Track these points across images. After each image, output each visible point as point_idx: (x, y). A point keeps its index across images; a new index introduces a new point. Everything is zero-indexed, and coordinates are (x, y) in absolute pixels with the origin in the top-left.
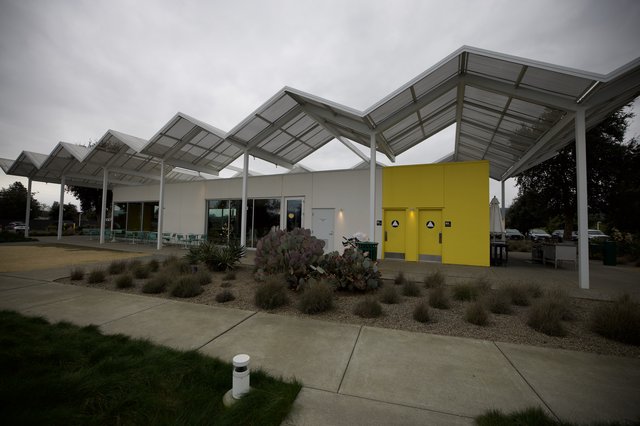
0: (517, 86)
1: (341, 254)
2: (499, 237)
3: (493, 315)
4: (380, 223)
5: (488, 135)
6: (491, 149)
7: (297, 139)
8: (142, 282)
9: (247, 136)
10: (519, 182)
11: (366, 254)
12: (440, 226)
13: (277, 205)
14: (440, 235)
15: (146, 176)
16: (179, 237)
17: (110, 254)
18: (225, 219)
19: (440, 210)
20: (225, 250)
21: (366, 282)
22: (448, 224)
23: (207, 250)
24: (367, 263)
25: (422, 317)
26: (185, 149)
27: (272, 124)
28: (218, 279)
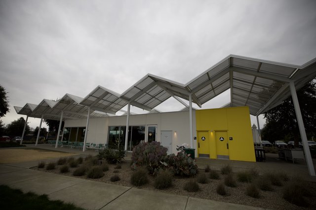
0: (258, 71)
1: (176, 155)
2: (259, 145)
3: (262, 192)
4: (195, 138)
5: (247, 94)
6: (249, 100)
7: (153, 97)
8: (73, 170)
9: (130, 96)
10: (266, 116)
11: (189, 155)
12: (227, 140)
13: (143, 129)
14: (228, 144)
15: (81, 115)
16: (95, 145)
17: (59, 153)
18: (117, 135)
19: (226, 131)
20: (117, 153)
21: (190, 171)
22: (231, 139)
23: (108, 153)
24: (190, 160)
25: (221, 192)
26: (100, 102)
27: (142, 90)
28: (112, 168)
